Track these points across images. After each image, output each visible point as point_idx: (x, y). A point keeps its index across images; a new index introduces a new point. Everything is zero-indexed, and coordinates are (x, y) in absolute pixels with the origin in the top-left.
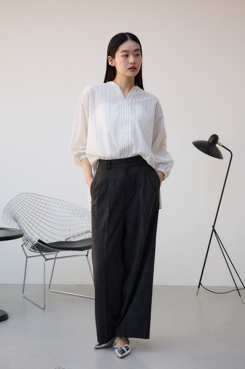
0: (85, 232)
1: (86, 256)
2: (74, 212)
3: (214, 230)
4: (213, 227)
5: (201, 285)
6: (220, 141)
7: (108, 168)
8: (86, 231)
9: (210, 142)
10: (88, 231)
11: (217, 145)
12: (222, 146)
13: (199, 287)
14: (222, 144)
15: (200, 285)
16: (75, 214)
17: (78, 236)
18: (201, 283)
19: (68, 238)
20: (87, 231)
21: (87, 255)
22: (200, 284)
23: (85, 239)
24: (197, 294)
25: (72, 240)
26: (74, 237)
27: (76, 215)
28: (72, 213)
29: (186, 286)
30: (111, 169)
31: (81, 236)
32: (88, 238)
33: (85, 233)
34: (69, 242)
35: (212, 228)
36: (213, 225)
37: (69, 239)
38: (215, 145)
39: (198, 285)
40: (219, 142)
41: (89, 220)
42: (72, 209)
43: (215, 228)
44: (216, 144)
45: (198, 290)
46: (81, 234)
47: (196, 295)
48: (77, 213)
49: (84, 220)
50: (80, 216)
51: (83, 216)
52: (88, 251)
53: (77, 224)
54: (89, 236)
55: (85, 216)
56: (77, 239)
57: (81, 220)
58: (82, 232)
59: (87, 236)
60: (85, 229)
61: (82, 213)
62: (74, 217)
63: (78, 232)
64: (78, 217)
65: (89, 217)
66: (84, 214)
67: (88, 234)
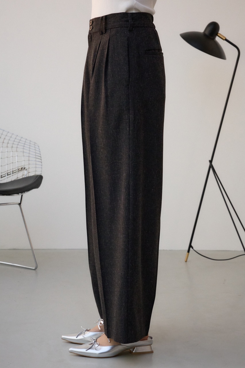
0: (18, 169)
3: (211, 167)
4: (211, 161)
5: (192, 248)
6: (221, 32)
8: (19, 168)
9: (207, 33)
10: (22, 168)
11: (217, 39)
12: (224, 39)
13: (189, 251)
14: (224, 37)
15: (191, 249)
16: (3, 142)
17: (8, 175)
18: (192, 245)
20: (20, 168)
21: (20, 204)
22: (190, 246)
23: (18, 179)
24: (186, 261)
27: (5, 145)
29: (170, 250)
31: (11, 175)
32: (21, 177)
33: (17, 171)
35: (209, 164)
36: (210, 159)
38: (214, 39)
39: (187, 249)
40: (220, 34)
41: (23, 152)
43: (213, 163)
44: (215, 37)
45: (188, 255)
46: (11, 173)
47: (184, 262)
48: (6, 141)
49: (17, 151)
50: (11, 146)
51: (15, 146)
52: (22, 196)
53: (6, 158)
54: (23, 175)
55: (18, 146)
56: (6, 179)
57: (12, 151)
58: (13, 170)
59: (20, 175)
60: (17, 166)
61: (14, 141)
62: (2, 147)
63: (8, 170)
64: (7, 147)
65: (25, 148)
66: (17, 143)
67: (22, 172)
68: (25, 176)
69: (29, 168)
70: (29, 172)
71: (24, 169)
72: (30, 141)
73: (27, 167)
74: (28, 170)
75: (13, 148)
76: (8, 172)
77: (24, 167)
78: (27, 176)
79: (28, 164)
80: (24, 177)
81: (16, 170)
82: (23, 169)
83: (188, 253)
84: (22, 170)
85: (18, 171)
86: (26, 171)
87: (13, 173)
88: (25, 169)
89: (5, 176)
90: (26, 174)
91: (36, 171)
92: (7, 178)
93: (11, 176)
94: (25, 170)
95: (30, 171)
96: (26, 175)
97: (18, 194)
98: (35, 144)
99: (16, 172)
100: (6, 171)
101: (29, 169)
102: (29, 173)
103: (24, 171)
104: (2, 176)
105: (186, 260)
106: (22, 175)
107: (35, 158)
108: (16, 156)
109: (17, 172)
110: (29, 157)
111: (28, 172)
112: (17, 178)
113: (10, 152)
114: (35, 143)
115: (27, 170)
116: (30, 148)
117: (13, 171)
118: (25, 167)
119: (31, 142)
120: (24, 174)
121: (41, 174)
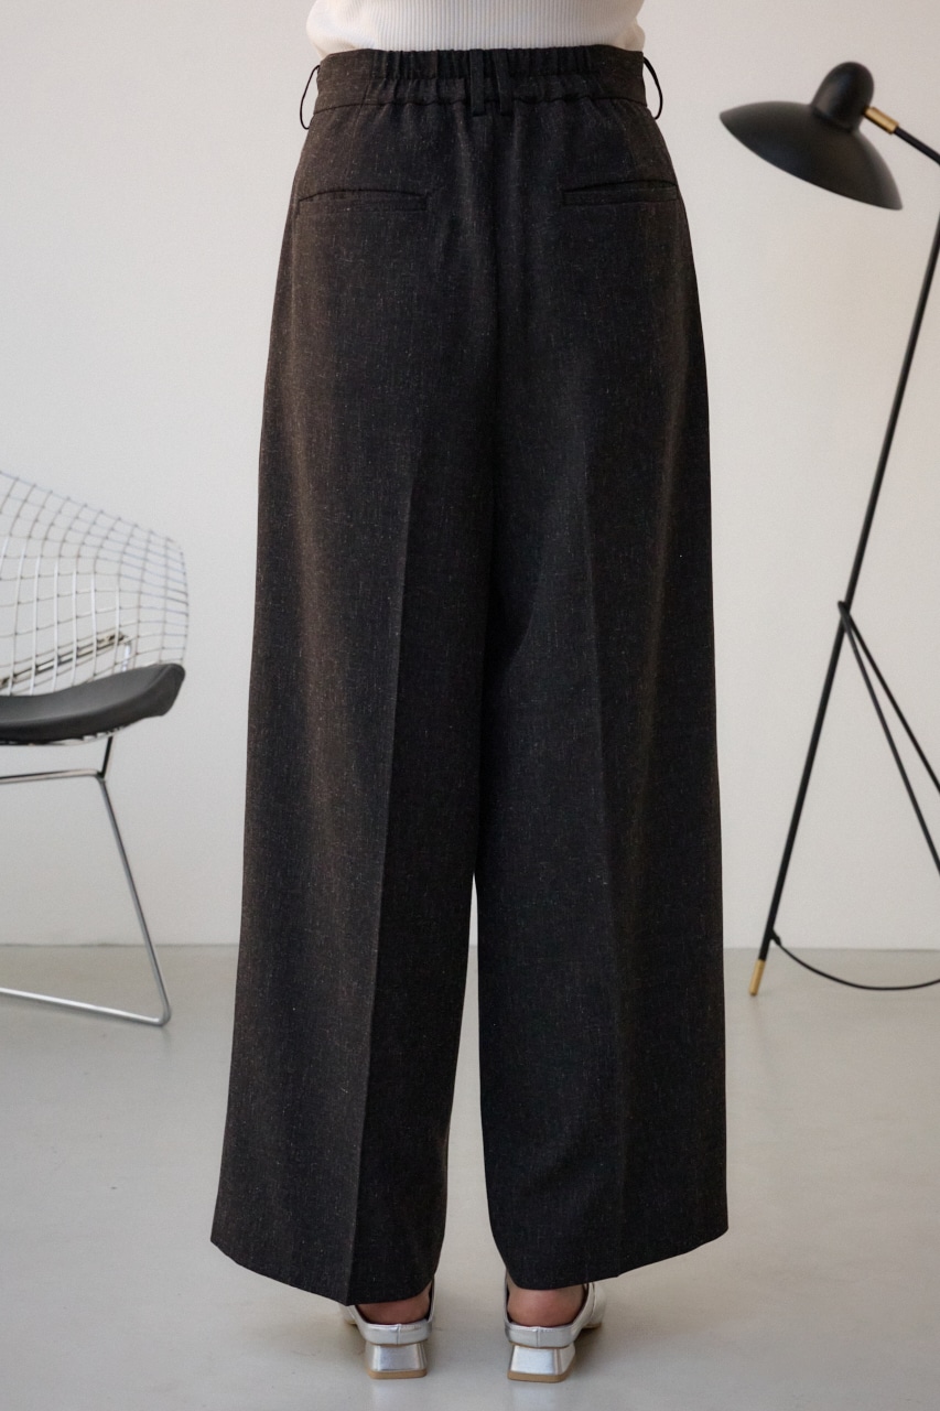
0: (99, 642)
1: (95, 782)
2: (40, 530)
3: (847, 626)
4: (845, 607)
5: (778, 942)
6: (880, 101)
8: (100, 637)
9: (824, 107)
10: (112, 638)
11: (866, 129)
12: (892, 128)
14: (891, 121)
16: (46, 539)
17: (60, 664)
18: (778, 929)
19: (5, 681)
20: (105, 636)
21: (101, 775)
22: (770, 935)
23: (97, 678)
24: (754, 994)
25: (30, 687)
26: (38, 673)
27: (51, 548)
28: (30, 537)
31: (73, 663)
32: (108, 673)
33: (94, 648)
34: (13, 699)
36: (843, 598)
37: (10, 683)
38: (851, 129)
39: (758, 943)
40: (874, 109)
41: (119, 575)
42: (29, 512)
43: (855, 612)
44: (856, 123)
45: (761, 969)
46: (74, 656)
48: (56, 534)
49: (95, 573)
50: (75, 553)
51: (88, 552)
52: (110, 740)
54: (116, 664)
55: (102, 554)
56: (54, 681)
57: (77, 573)
58: (81, 644)
59: (104, 665)
60: (94, 629)
61: (89, 533)
62: (42, 556)
63: (61, 644)
64: (60, 556)
65: (126, 558)
66: (98, 542)
67: (114, 651)
68: (124, 669)
69: (138, 637)
70: (137, 654)
71: (121, 639)
72: (151, 532)
73: (130, 633)
74: (134, 643)
75: (80, 560)
76: (61, 652)
77: (120, 633)
78: (131, 667)
79: (134, 621)
80: (118, 670)
81: (91, 645)
82: (116, 640)
83: (759, 962)
84: (112, 644)
85: (98, 649)
86: (127, 648)
87: (78, 657)
88: (125, 640)
89: (52, 668)
90: (129, 660)
91: (163, 648)
92: (57, 675)
93: (70, 669)
94: (125, 644)
95: (139, 651)
96: (126, 663)
97: (94, 733)
98: (169, 544)
99: (91, 652)
100: (53, 650)
101: (140, 640)
102: (139, 657)
103: (122, 647)
104: (41, 668)
105: (752, 989)
106: (111, 664)
107: (162, 600)
108: (93, 593)
109: (94, 655)
110: (140, 593)
111: (133, 653)
112: (95, 675)
113: (71, 574)
114: (168, 540)
115: (129, 643)
116: (145, 560)
117: (78, 649)
118: (124, 631)
119: (152, 538)
120: (118, 660)
121: (182, 659)
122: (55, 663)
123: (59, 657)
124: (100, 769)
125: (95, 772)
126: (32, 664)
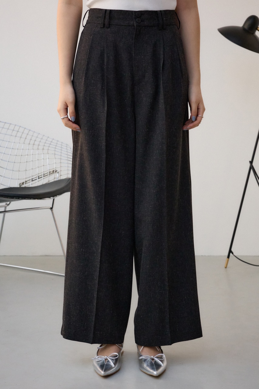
0: (50, 172)
1: (50, 210)
2: (32, 142)
3: (252, 168)
4: (251, 162)
5: (233, 253)
7: (104, 24)
8: (50, 171)
9: (246, 27)
10: (54, 171)
11: (257, 33)
13: (228, 257)
15: (231, 254)
16: (34, 144)
17: (39, 178)
18: (232, 250)
19: (23, 183)
20: (52, 171)
21: (51, 208)
22: (230, 251)
23: (49, 182)
24: (226, 268)
25: (30, 185)
26: (32, 181)
27: (35, 147)
28: (29, 144)
29: (208, 256)
30: (110, 25)
31: (42, 178)
32: (53, 181)
33: (48, 174)
34: (25, 188)
35: (249, 165)
36: (251, 160)
37: (24, 183)
38: (253, 33)
39: (227, 254)
41: (55, 154)
42: (29, 137)
43: (254, 164)
44: (255, 32)
45: (228, 261)
46: (43, 176)
47: (224, 268)
48: (37, 143)
49: (48, 153)
50: (42, 148)
51: (46, 148)
52: (54, 199)
53: (37, 161)
54: (55, 178)
55: (50, 148)
56: (37, 183)
57: (43, 154)
58: (45, 173)
59: (51, 179)
60: (48, 168)
61: (45, 143)
62: (33, 149)
63: (39, 173)
64: (38, 149)
65: (56, 150)
66: (48, 145)
67: (54, 175)
68: (57, 180)
69: (61, 171)
70: (61, 175)
71: (56, 171)
72: (62, 143)
73: (58, 170)
74: (60, 172)
75: (44, 150)
76: (39, 175)
77: (56, 170)
78: (59, 179)
79: (60, 166)
80: (55, 180)
81: (48, 173)
82: (55, 172)
83: (227, 259)
84: (54, 173)
85: (49, 174)
86: (58, 174)
87: (44, 176)
88: (57, 172)
89: (36, 179)
90: (58, 177)
91: (68, 174)
92: (38, 181)
93: (42, 180)
94: (57, 173)
95: (61, 174)
96: (57, 178)
97: (50, 197)
98: (67, 146)
99: (48, 175)
100: (37, 175)
101: (61, 172)
102: (61, 176)
104: (33, 180)
105: (225, 266)
106: (54, 178)
107: (67, 161)
108: (48, 159)
109: (48, 176)
110: (61, 159)
111: (60, 175)
112: (49, 181)
113: (42, 154)
114: (67, 145)
115: (58, 173)
116: (61, 150)
117: (44, 174)
118: (57, 169)
120: (55, 177)
122: (37, 178)
123: (38, 176)
124: (51, 207)
125: (50, 208)
126: (31, 178)
